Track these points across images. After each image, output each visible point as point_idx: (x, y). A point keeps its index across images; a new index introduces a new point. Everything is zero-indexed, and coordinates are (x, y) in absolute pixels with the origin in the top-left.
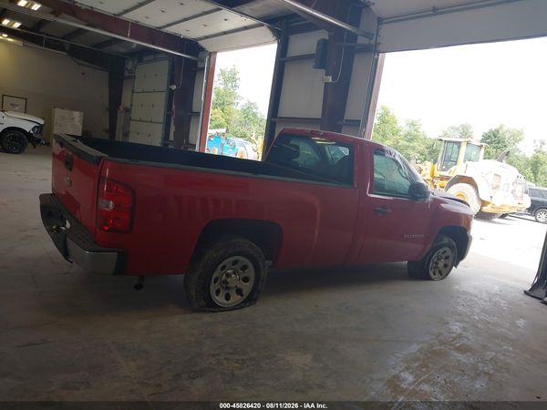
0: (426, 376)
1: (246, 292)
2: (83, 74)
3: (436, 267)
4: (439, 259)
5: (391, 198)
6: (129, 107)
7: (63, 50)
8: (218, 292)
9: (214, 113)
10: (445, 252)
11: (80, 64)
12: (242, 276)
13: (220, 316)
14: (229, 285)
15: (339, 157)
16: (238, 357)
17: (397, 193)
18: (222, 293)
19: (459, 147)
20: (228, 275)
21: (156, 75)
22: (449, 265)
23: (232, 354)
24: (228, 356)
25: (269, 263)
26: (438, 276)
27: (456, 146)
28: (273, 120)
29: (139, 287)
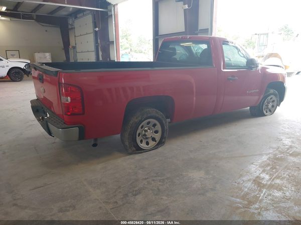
0: (276, 174)
1: (158, 139)
2: (46, 31)
3: (267, 108)
4: (268, 103)
5: (236, 70)
6: (74, 45)
7: (33, 19)
8: (141, 141)
9: (122, 42)
10: (271, 98)
11: (43, 26)
12: (154, 130)
13: (145, 155)
14: (147, 137)
15: (200, 51)
16: (160, 178)
17: (239, 66)
18: (144, 142)
19: (267, 37)
20: (146, 131)
21: (86, 24)
22: (275, 105)
23: (155, 177)
24: (155, 178)
25: (169, 120)
26: (269, 113)
27: (265, 36)
28: (157, 37)
29: (95, 145)
